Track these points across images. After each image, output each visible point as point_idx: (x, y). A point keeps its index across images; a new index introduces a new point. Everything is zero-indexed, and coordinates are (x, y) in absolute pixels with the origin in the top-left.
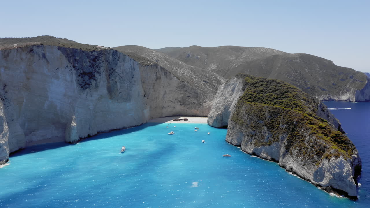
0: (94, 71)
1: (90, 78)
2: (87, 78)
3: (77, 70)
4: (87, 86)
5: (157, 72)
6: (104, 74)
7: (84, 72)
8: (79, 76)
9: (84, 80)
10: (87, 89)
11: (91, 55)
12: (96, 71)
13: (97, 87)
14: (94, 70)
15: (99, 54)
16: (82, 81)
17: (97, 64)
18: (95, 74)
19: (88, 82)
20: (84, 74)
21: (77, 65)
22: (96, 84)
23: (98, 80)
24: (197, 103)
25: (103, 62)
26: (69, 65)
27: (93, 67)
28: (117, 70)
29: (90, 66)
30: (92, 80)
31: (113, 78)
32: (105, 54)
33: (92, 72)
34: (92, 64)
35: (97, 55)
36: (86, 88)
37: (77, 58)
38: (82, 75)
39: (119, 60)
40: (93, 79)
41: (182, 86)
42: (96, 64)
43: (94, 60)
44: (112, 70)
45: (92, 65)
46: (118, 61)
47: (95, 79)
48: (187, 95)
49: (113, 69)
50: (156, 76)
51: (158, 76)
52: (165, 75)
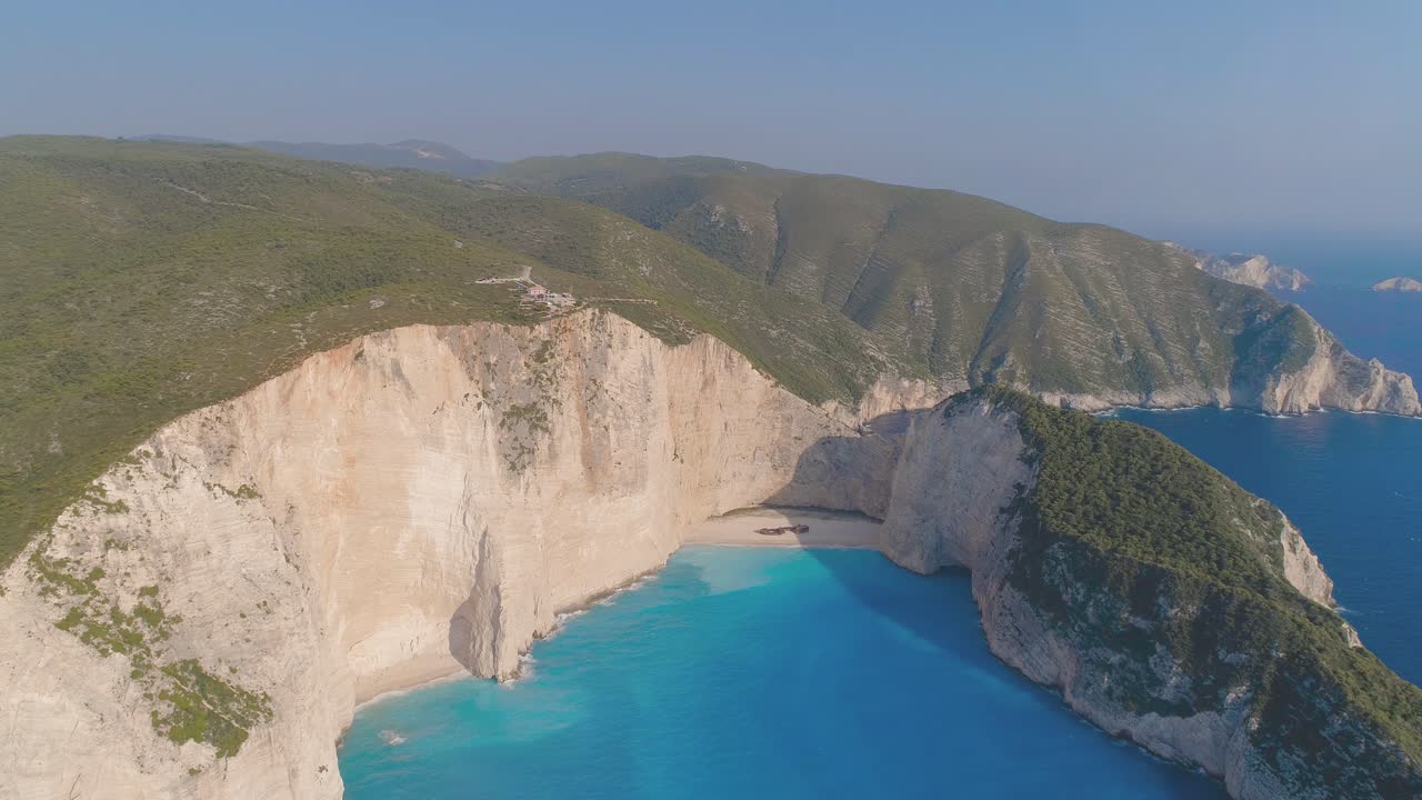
0: (542, 397)
1: (534, 426)
2: (523, 426)
3: (496, 403)
4: (526, 457)
5: (704, 362)
6: (571, 406)
7: (513, 407)
8: (502, 424)
9: (516, 439)
10: (528, 471)
11: (531, 341)
12: (548, 398)
13: (553, 456)
14: (541, 393)
15: (553, 332)
16: (511, 440)
17: (550, 372)
18: (547, 408)
19: (528, 442)
20: (516, 412)
21: (492, 386)
22: (551, 447)
23: (557, 434)
24: (826, 462)
25: (567, 359)
26: (472, 389)
27: (538, 384)
28: (606, 386)
29: (529, 382)
30: (540, 432)
31: (597, 416)
32: (570, 330)
33: (535, 404)
34: (535, 371)
35: (547, 338)
36: (524, 467)
37: (493, 360)
38: (508, 418)
39: (610, 346)
40: (542, 428)
41: (775, 400)
42: (546, 370)
43: (540, 358)
44: (594, 388)
45: (533, 377)
46: (609, 350)
47: (546, 430)
48: (793, 435)
49: (595, 381)
50: (703, 373)
51: (708, 373)
52: (726, 367)
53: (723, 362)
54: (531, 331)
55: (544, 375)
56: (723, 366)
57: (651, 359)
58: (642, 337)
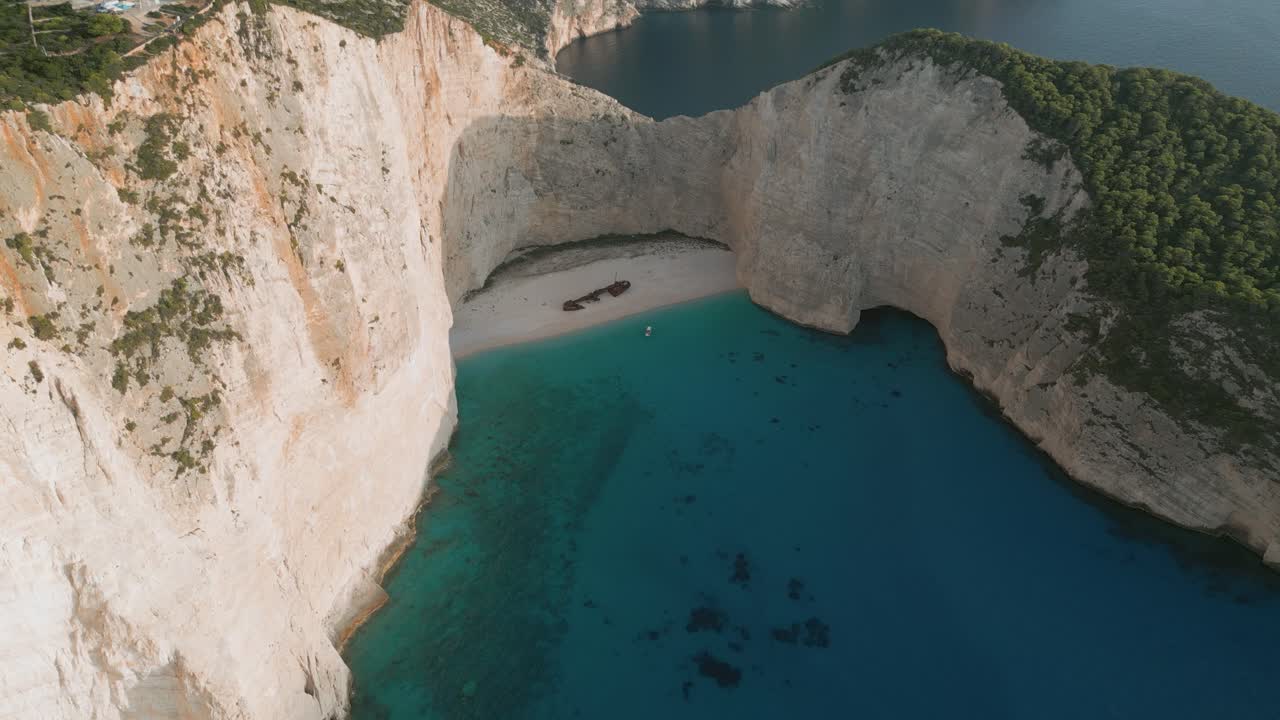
0: (195, 262)
1: (197, 341)
3: (81, 336)
4: (207, 422)
6: (266, 256)
7: (131, 318)
8: (120, 381)
9: (167, 394)
10: (222, 452)
11: (113, 129)
12: (208, 260)
13: (259, 380)
14: (187, 252)
15: (166, 90)
16: (156, 403)
17: (191, 194)
18: (215, 284)
19: (198, 388)
20: (141, 332)
21: (54, 294)
22: (249, 365)
23: (253, 335)
25: (221, 149)
27: (172, 234)
28: (314, 178)
29: (146, 236)
30: (215, 345)
31: (318, 250)
32: (208, 74)
33: (179, 285)
34: (152, 205)
35: (155, 109)
36: (208, 446)
37: (28, 221)
38: (129, 355)
39: (298, 86)
40: (217, 336)
42: (180, 191)
43: (150, 163)
44: (294, 192)
45: (153, 219)
46: (300, 96)
47: (228, 335)
48: (558, 137)
49: (292, 177)
50: (423, 74)
51: (427, 71)
52: (449, 50)
53: (443, 44)
54: (107, 104)
55: (180, 207)
56: (444, 52)
57: (369, 85)
58: (343, 44)
